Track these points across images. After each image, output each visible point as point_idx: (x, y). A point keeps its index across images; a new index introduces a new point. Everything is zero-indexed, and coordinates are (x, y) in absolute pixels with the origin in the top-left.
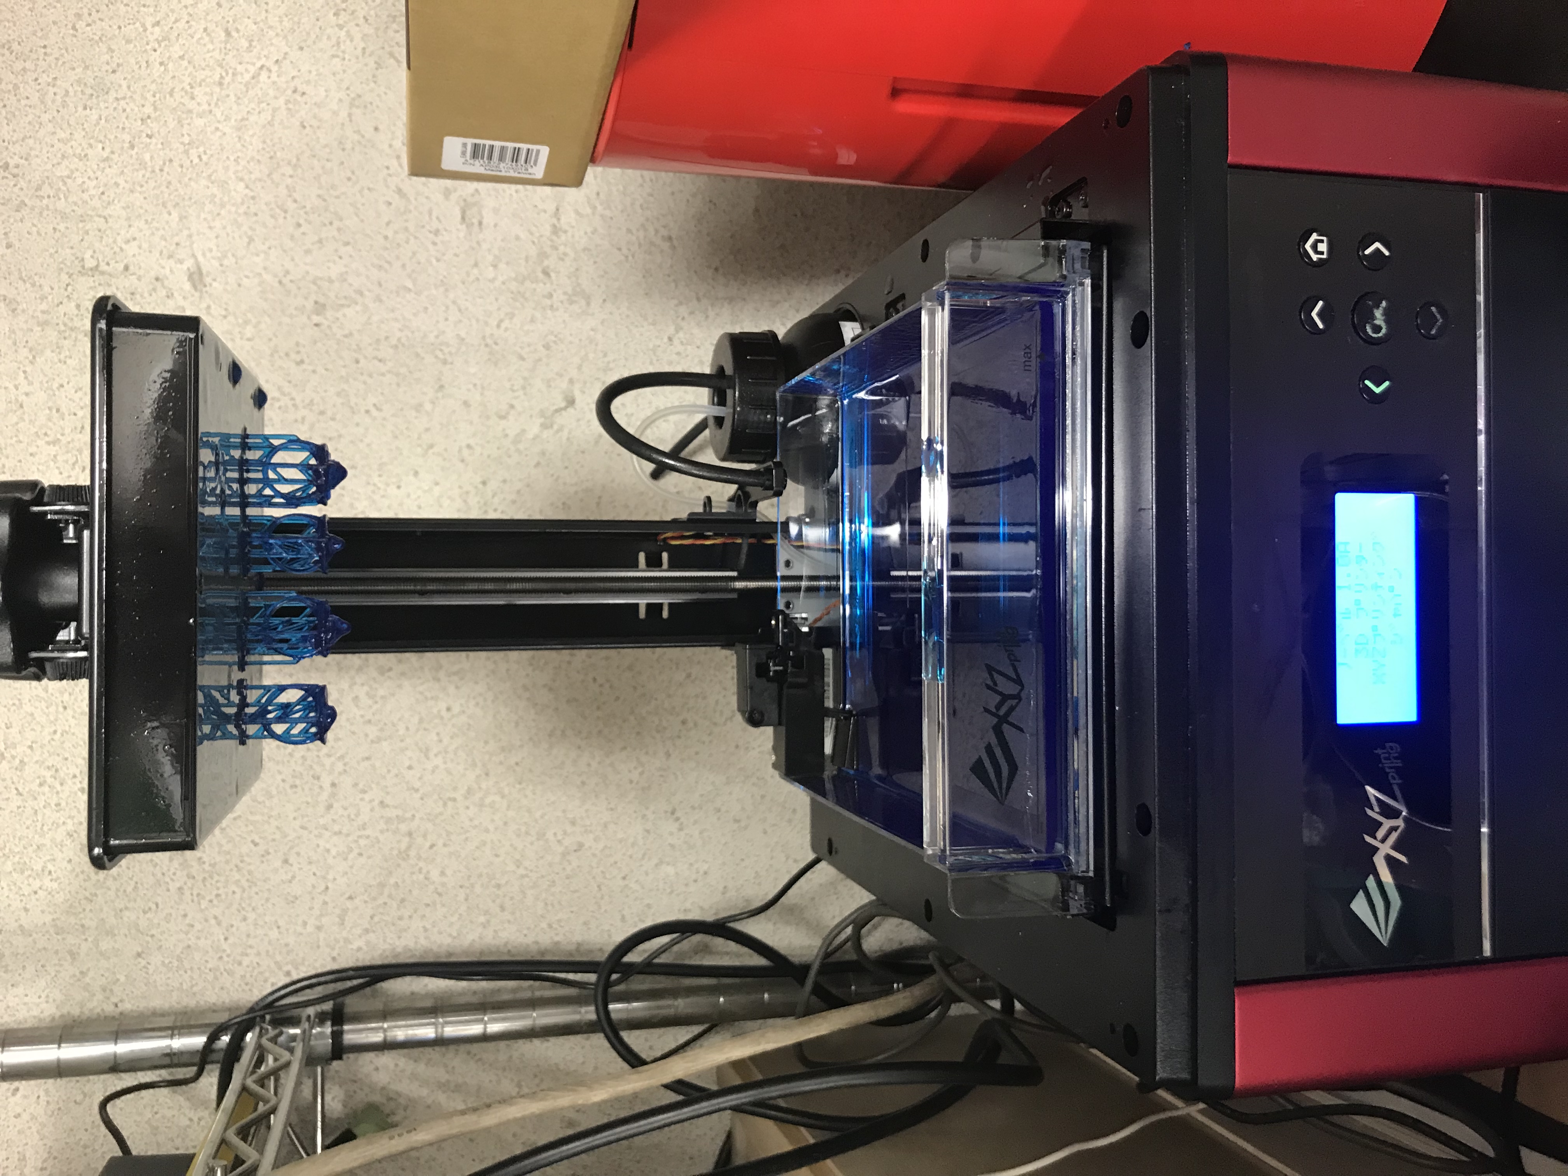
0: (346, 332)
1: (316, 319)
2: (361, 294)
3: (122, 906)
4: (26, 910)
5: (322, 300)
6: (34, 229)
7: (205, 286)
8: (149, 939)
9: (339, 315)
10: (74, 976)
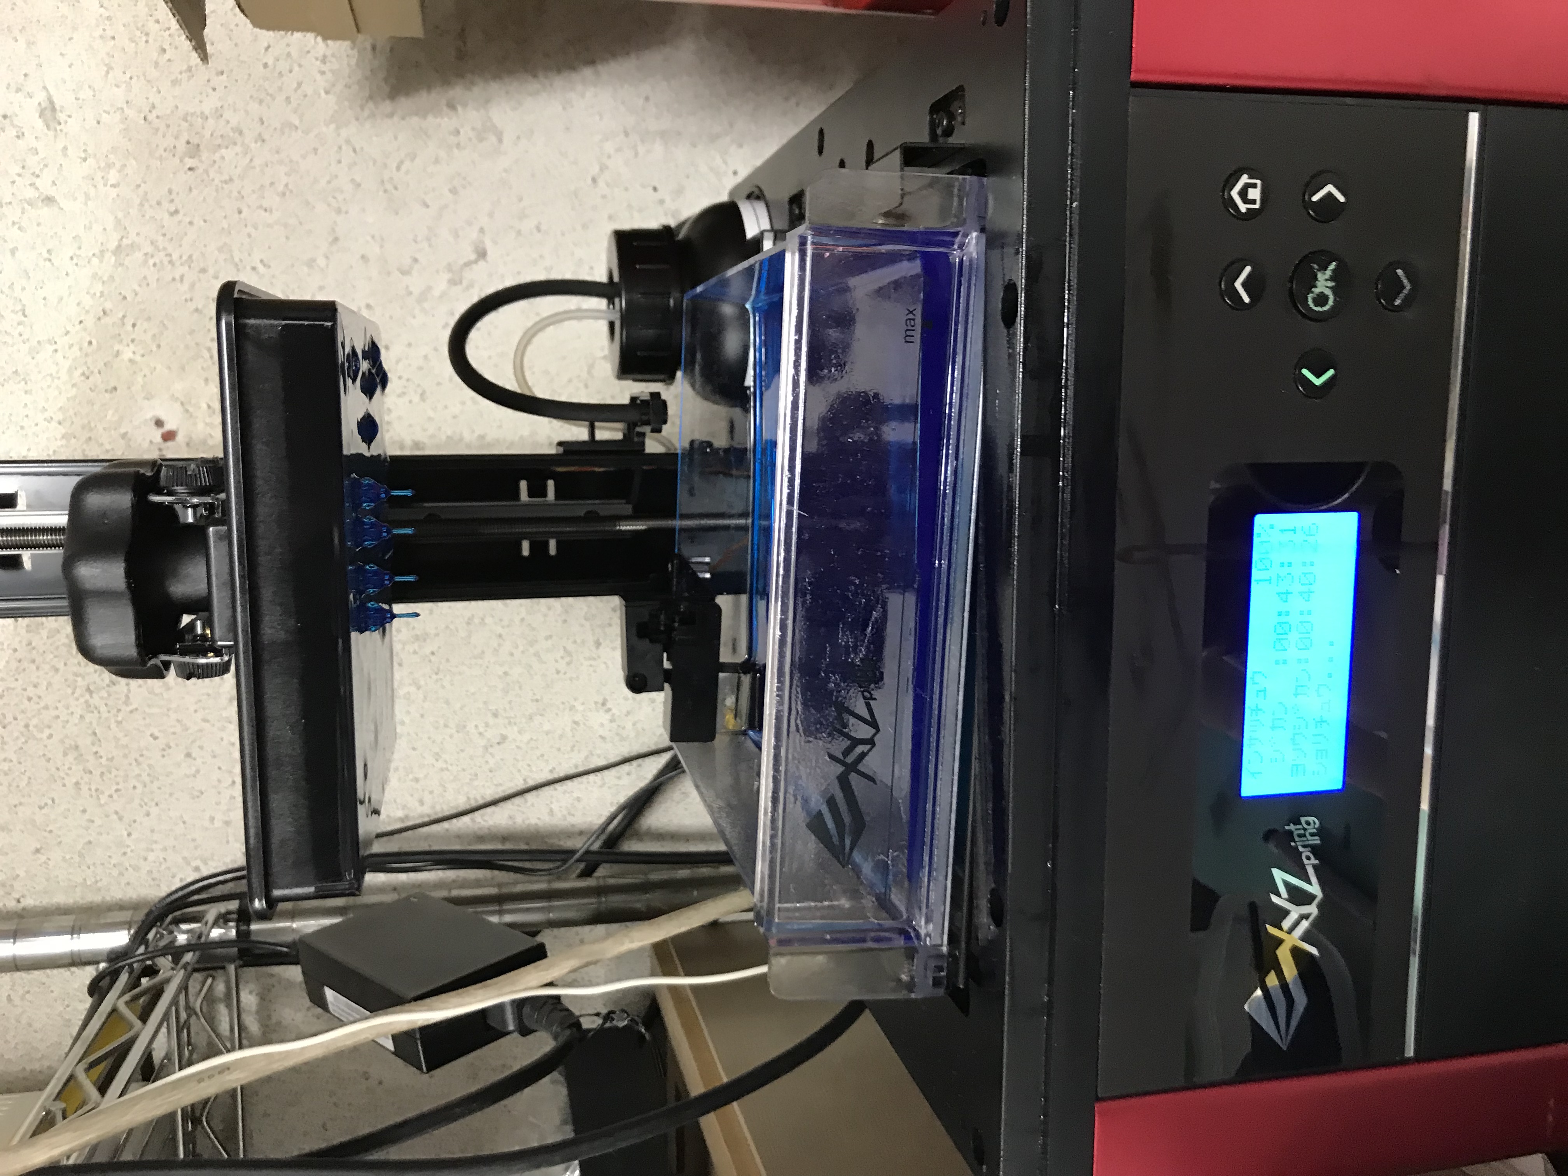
0: (227, 178)
1: (190, 162)
2: (241, 133)
5: (195, 140)
7: (60, 124)
8: (46, 834)
9: (217, 156)
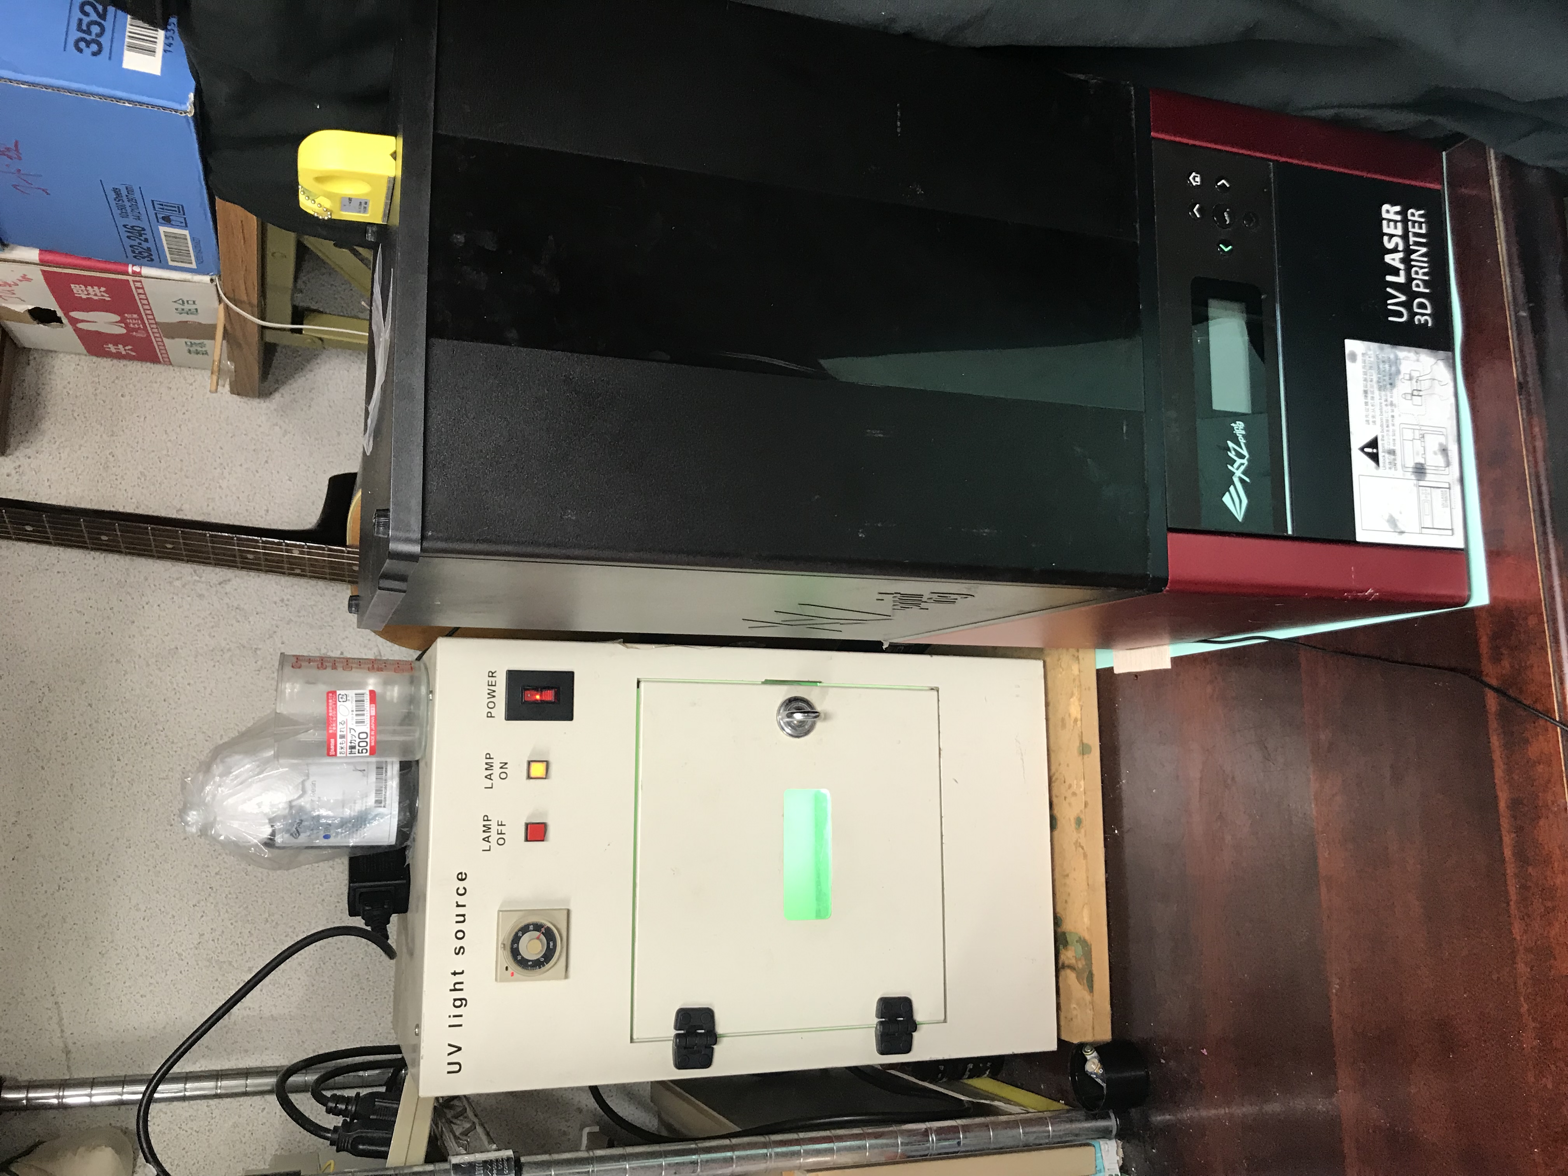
3: (326, 1005)
4: (275, 1006)
6: (296, 634)
10: (299, 1043)
